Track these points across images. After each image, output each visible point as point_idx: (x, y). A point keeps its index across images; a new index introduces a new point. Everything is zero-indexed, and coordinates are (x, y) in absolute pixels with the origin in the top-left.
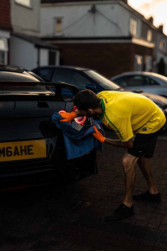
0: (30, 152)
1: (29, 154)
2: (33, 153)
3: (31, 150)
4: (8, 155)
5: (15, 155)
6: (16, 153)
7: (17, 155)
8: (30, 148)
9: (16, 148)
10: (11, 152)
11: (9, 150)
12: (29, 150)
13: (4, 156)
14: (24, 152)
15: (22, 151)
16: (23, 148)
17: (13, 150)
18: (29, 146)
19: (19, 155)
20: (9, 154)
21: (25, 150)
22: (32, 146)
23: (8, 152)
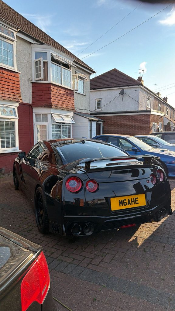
0: (137, 202)
1: (136, 203)
2: (138, 203)
3: (137, 201)
4: (125, 205)
5: (128, 205)
6: (129, 203)
7: (129, 204)
8: (137, 200)
9: (129, 200)
10: (126, 203)
11: (125, 201)
12: (136, 201)
13: (122, 206)
14: (133, 203)
15: (132, 201)
16: (133, 200)
17: (127, 201)
18: (136, 198)
19: (130, 204)
20: (125, 204)
21: (134, 201)
22: (137, 198)
23: (124, 203)
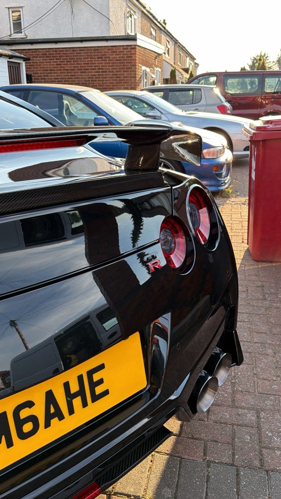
0: (99, 390)
1: (95, 398)
2: (106, 393)
3: (101, 381)
4: (23, 436)
5: (47, 425)
6: (53, 413)
7: (55, 421)
8: (96, 377)
9: (50, 397)
10: (33, 419)
11: (24, 413)
12: (93, 385)
13: (10, 444)
14: (77, 402)
15: (70, 396)
16: (74, 388)
17: (39, 410)
18: (90, 373)
19: (61, 417)
20: (28, 427)
21: (81, 393)
22: (102, 367)
23: (19, 423)
